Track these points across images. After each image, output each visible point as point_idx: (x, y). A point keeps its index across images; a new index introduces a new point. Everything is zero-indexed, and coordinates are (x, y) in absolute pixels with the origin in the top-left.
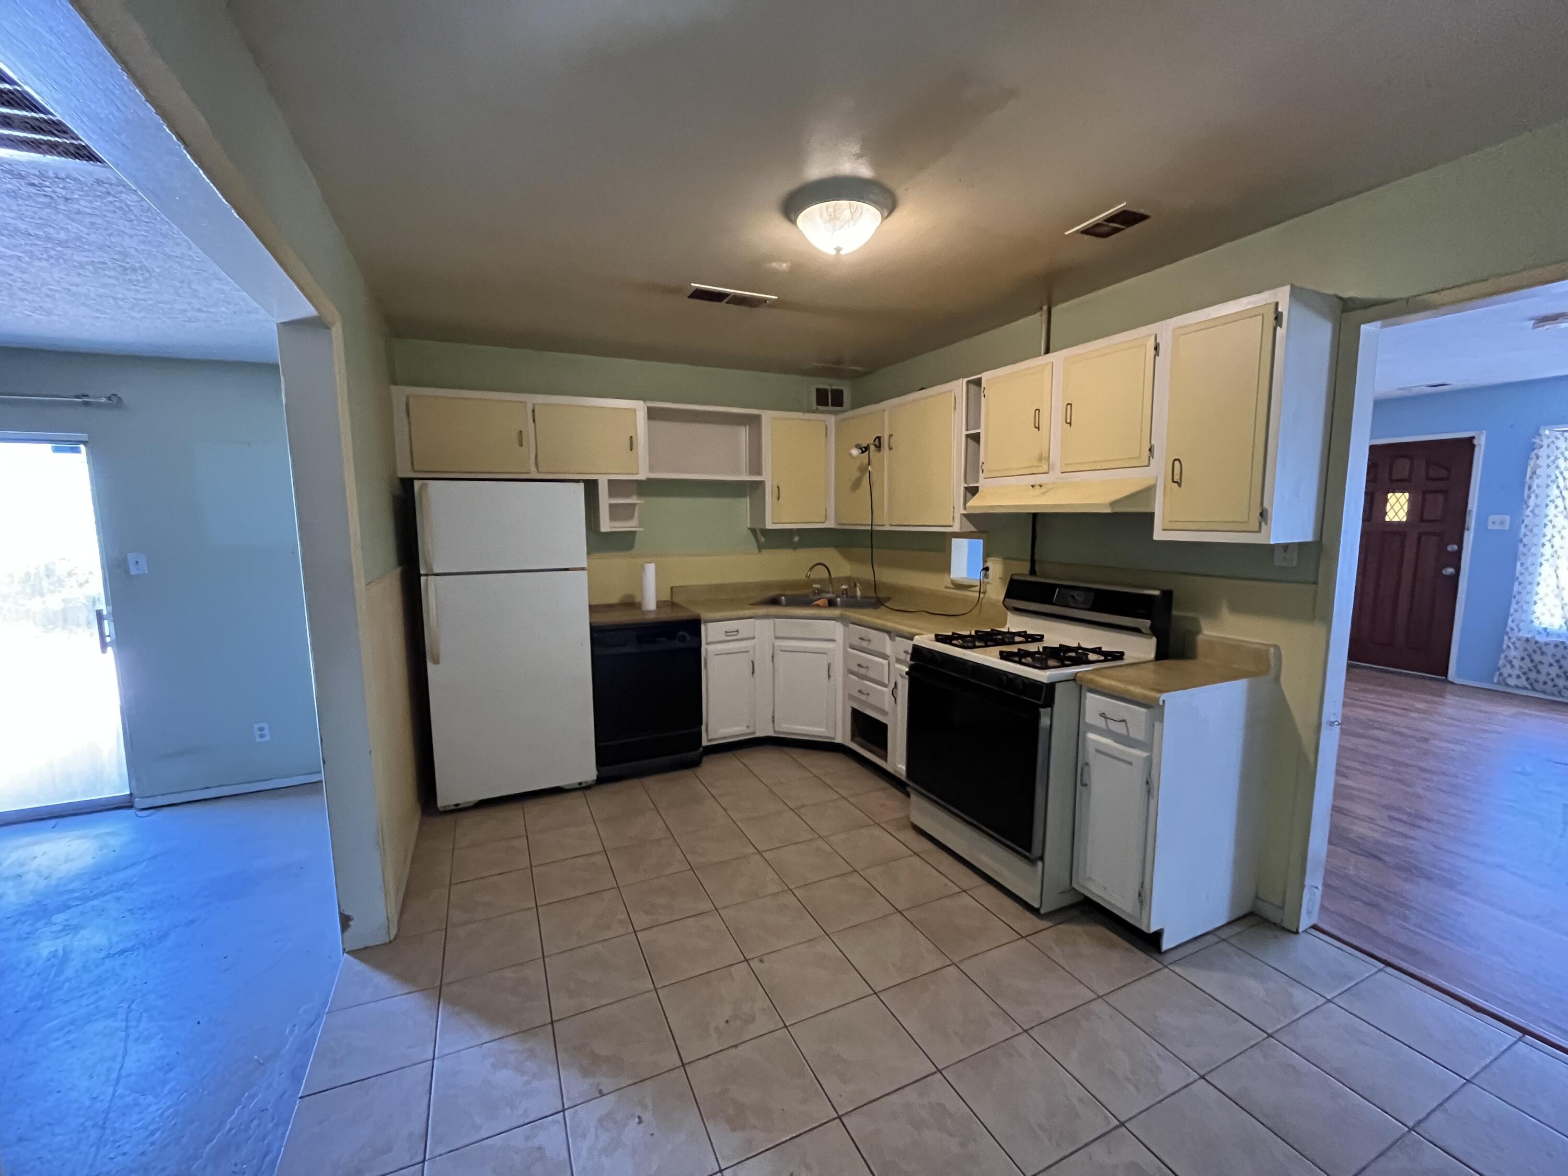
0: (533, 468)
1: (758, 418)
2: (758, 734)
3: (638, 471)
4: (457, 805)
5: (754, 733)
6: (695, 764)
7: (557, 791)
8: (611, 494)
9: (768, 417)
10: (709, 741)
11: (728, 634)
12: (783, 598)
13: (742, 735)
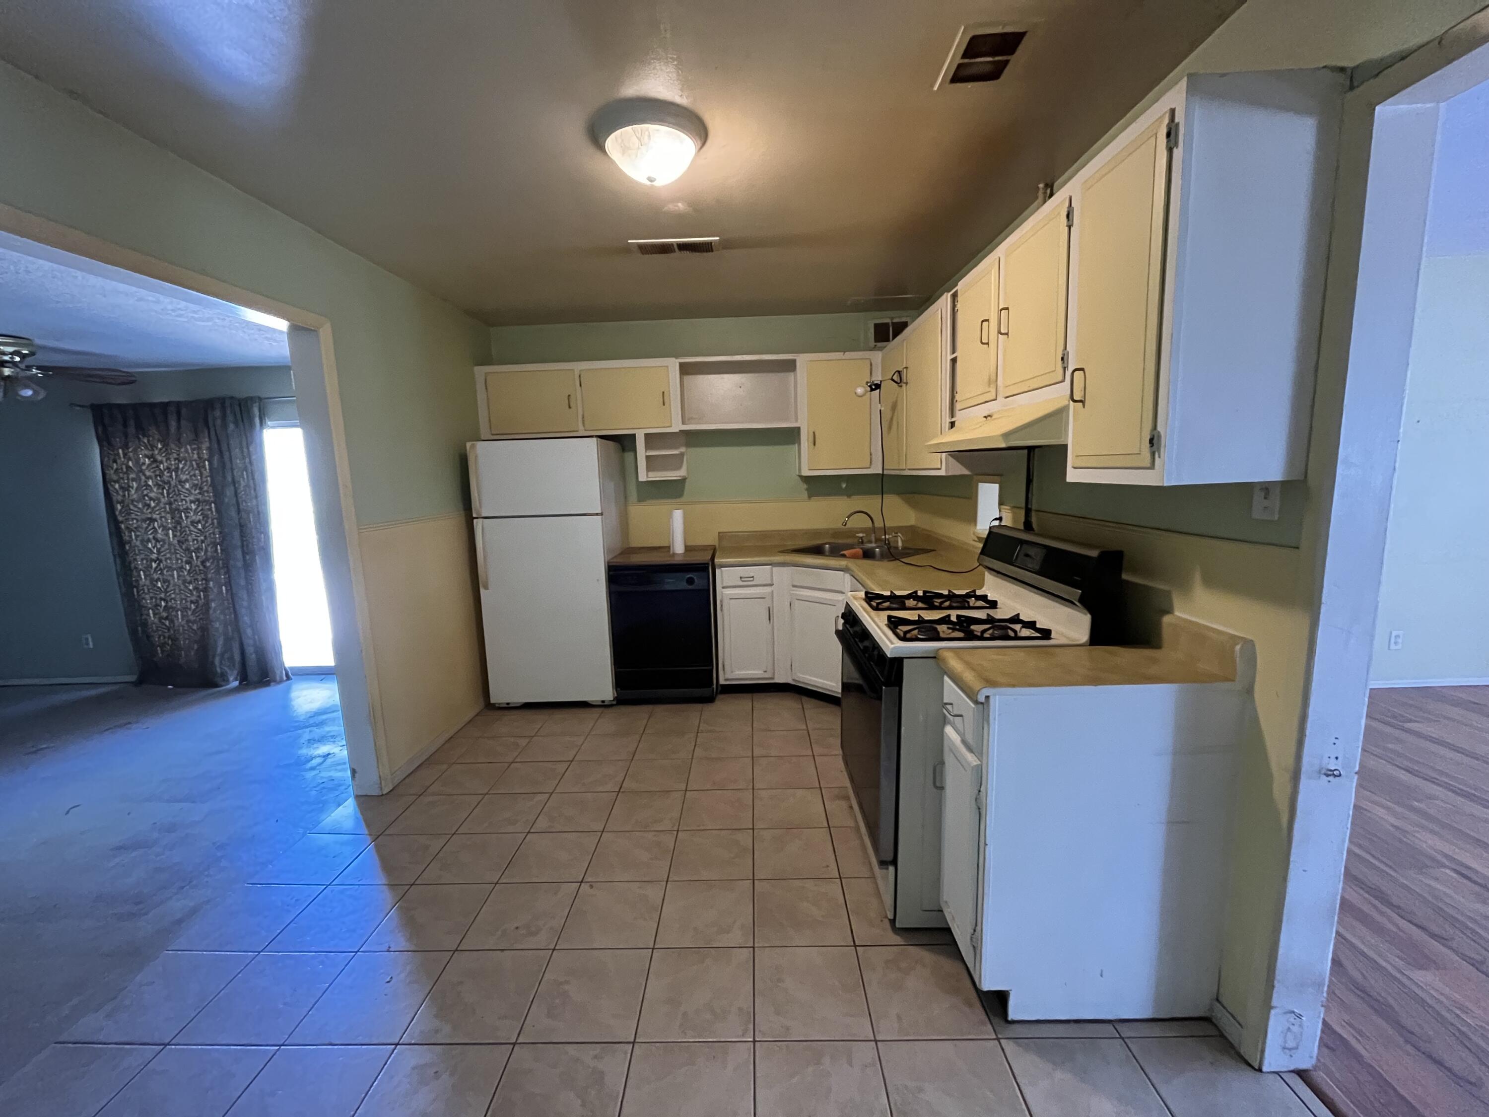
0: (581, 427)
1: (793, 362)
2: (778, 680)
3: (671, 424)
4: (508, 704)
5: (773, 678)
6: (710, 699)
7: (584, 705)
8: (648, 447)
9: (802, 360)
10: (727, 680)
11: (743, 579)
12: (827, 546)
13: (759, 679)
